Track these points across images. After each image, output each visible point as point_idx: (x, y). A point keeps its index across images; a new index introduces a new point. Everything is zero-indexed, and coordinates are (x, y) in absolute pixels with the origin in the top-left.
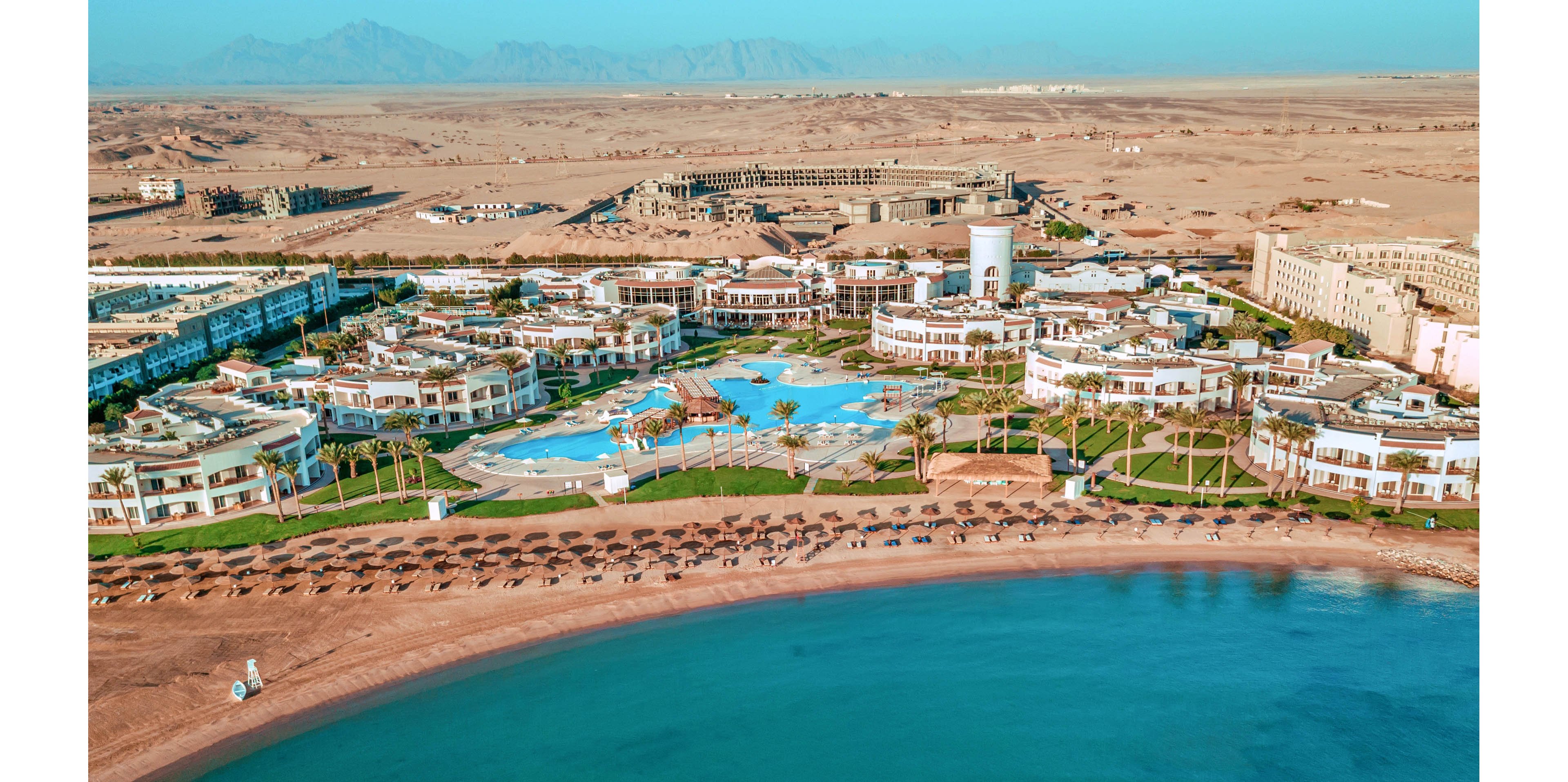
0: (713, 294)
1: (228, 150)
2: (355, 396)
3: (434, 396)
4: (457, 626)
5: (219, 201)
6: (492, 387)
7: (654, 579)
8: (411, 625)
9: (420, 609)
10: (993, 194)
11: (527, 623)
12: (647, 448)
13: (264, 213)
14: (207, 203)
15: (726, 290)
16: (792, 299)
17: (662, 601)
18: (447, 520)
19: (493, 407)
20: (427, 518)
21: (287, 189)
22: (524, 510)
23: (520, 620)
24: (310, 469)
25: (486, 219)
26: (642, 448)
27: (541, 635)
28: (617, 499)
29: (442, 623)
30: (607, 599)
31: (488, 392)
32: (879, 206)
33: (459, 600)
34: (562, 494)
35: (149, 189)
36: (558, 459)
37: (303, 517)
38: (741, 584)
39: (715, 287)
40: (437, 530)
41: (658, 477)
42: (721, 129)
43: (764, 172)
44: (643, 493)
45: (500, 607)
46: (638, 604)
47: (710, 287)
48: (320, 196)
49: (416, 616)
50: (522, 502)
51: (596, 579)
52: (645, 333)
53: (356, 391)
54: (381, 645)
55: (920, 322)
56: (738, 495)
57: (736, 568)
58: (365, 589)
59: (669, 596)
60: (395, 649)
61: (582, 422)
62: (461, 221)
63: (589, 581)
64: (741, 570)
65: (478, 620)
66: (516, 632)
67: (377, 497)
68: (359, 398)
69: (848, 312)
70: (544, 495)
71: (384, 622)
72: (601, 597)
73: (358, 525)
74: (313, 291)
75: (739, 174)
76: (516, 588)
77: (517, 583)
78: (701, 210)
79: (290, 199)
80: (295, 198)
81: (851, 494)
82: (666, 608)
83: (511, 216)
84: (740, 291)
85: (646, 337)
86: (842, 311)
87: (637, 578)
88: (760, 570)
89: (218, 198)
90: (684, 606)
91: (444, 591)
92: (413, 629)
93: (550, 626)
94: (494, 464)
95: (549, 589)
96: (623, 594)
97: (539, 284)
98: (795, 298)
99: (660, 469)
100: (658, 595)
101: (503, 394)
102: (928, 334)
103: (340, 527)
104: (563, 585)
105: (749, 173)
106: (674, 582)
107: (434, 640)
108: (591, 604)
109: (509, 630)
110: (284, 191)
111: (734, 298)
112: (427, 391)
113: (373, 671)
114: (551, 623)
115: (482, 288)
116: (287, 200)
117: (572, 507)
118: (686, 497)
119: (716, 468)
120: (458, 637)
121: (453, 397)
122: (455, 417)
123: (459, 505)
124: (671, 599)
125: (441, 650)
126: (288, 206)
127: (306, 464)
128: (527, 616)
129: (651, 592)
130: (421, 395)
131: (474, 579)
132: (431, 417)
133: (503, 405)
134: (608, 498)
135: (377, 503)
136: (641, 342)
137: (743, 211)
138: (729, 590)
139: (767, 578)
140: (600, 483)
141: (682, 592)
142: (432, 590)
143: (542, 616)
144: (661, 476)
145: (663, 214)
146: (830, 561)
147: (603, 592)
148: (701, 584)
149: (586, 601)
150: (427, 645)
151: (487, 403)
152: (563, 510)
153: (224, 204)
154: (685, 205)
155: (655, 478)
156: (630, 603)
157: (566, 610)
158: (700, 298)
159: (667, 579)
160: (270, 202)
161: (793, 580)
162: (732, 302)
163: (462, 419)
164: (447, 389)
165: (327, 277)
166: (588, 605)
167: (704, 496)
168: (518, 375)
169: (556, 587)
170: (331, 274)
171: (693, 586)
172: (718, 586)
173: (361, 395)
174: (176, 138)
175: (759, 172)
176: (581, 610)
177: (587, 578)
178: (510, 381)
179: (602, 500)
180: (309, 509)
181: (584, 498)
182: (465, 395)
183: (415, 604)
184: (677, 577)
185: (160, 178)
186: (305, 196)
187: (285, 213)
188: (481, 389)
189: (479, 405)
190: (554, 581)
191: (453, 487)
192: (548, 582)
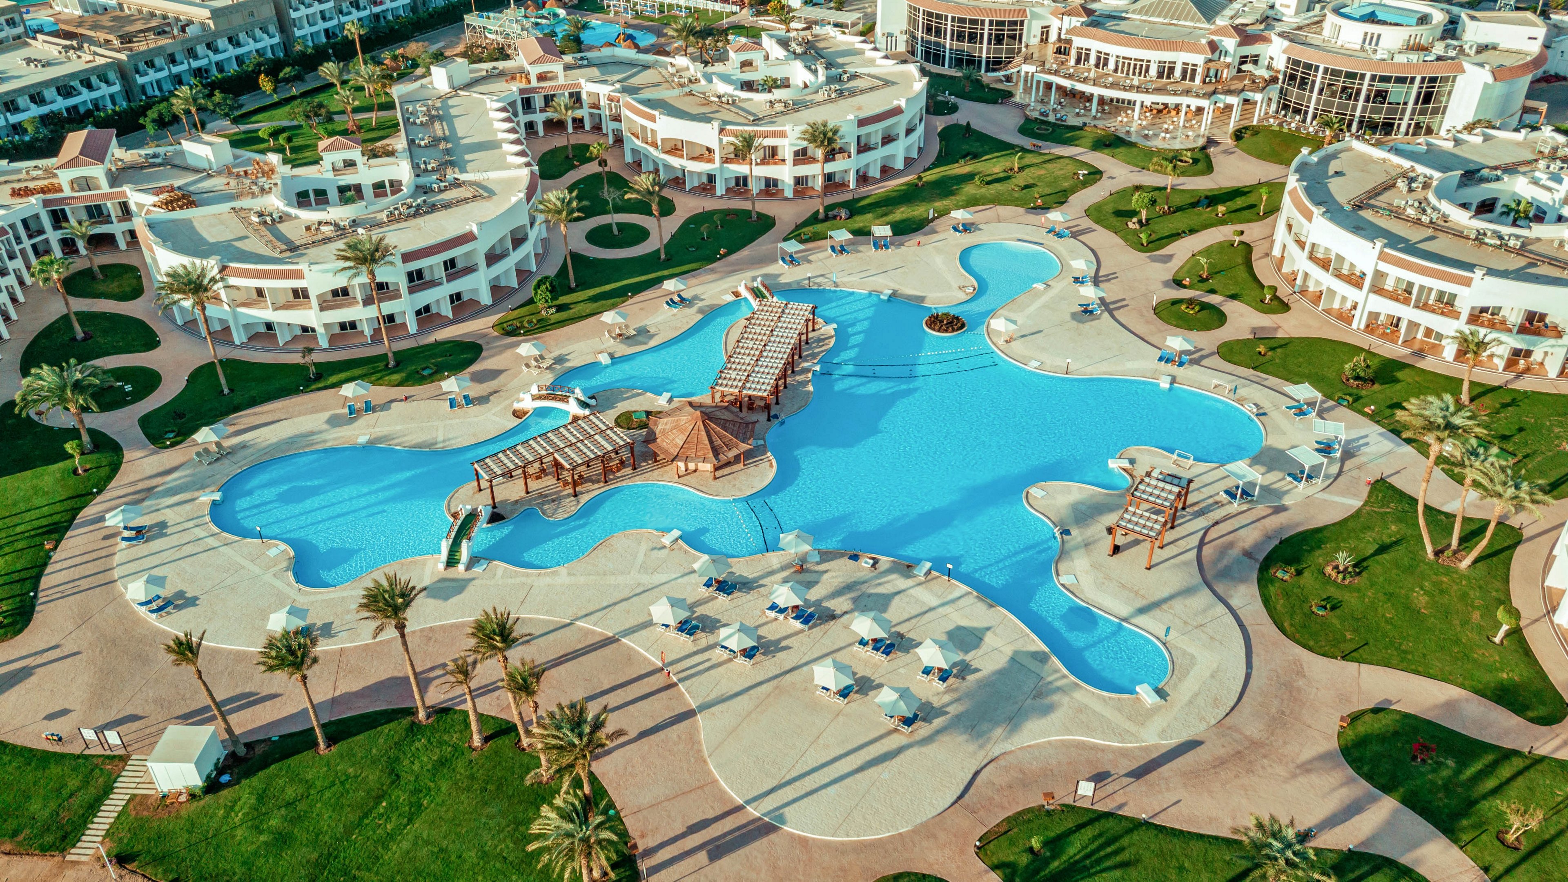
16: (1189, 73)
55: (1366, 244)
69: (1297, 111)
84: (1098, 45)
102: (1379, 275)
111: (1083, 55)
162: (1076, 65)
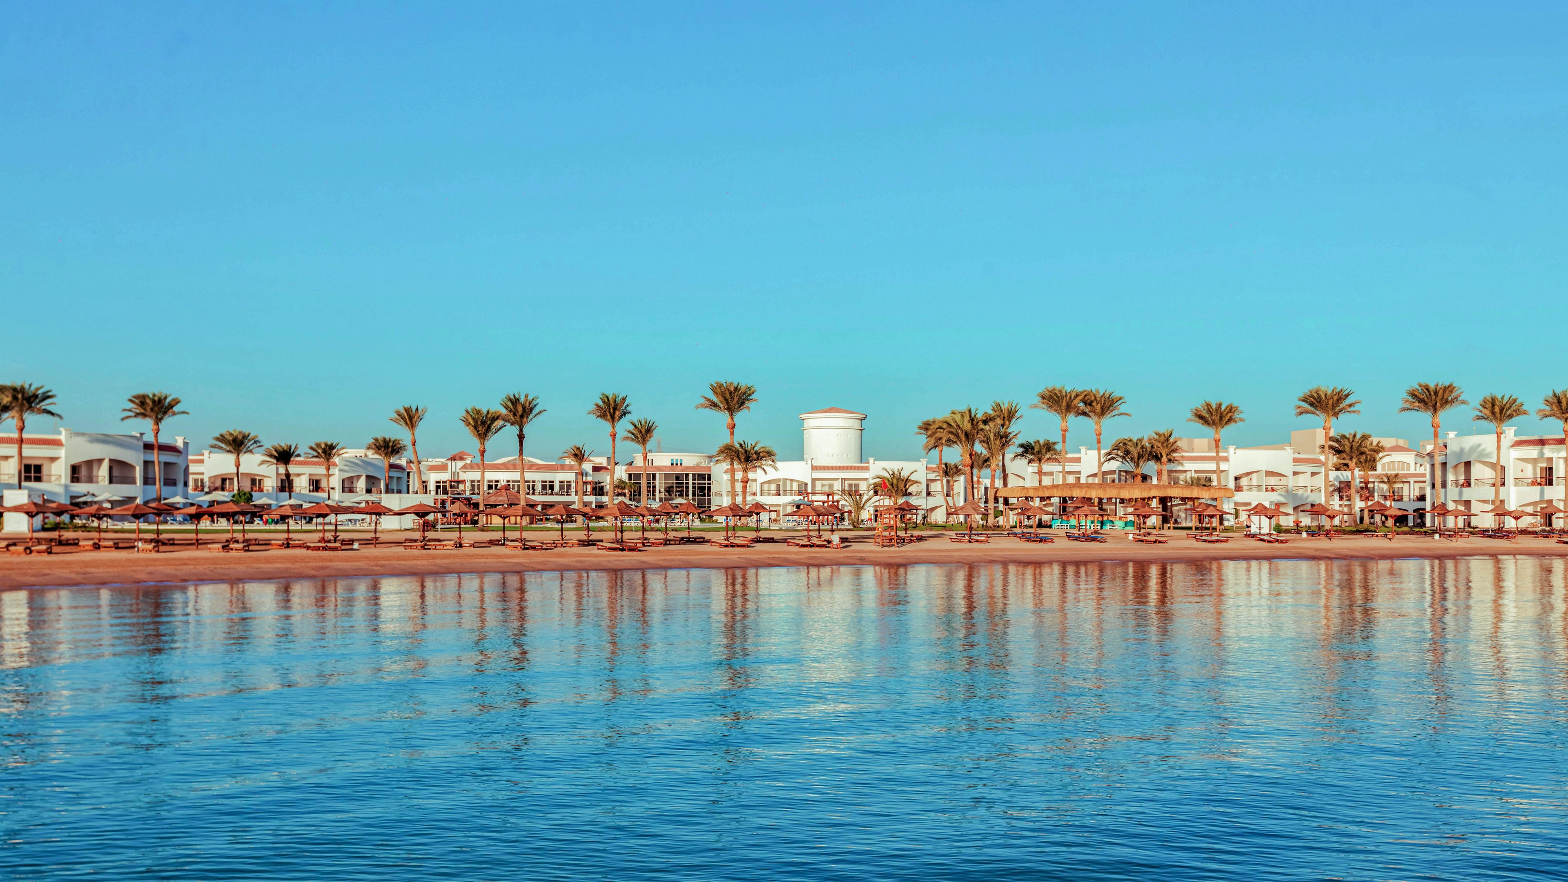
0: (438, 487)
15: (462, 476)
16: (565, 488)
39: (445, 476)
52: (359, 477)
85: (361, 484)
98: (569, 487)
101: (134, 483)
136: (351, 490)
151: (101, 489)
178: (146, 463)
189: (84, 489)
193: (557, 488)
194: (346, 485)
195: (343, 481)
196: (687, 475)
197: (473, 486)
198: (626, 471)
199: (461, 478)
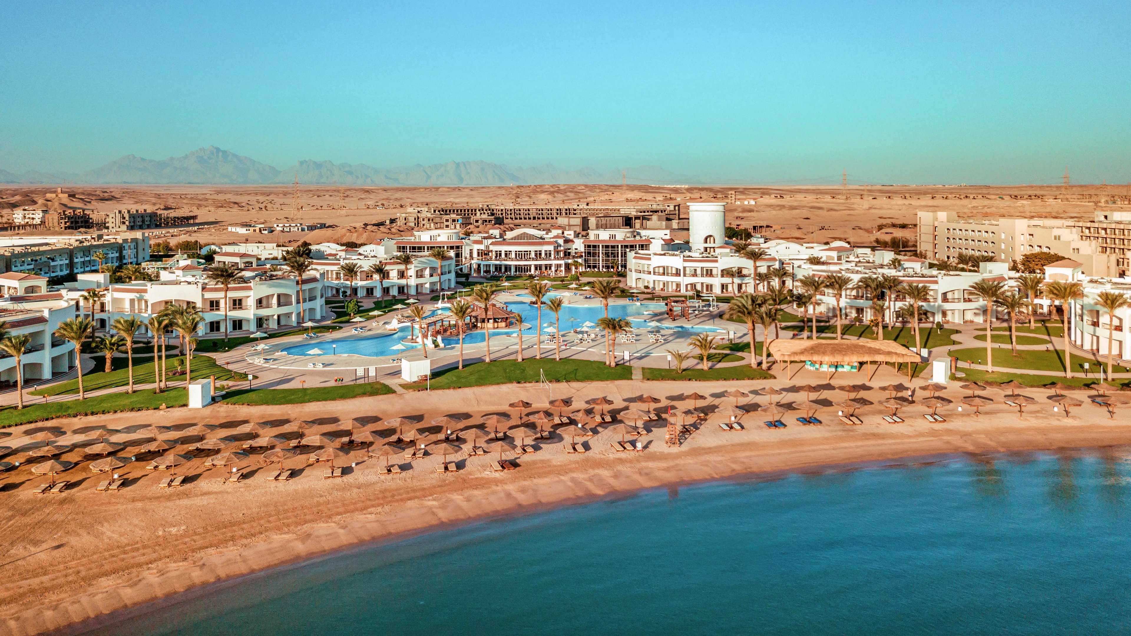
0: (478, 253)
1: (96, 204)
2: (132, 301)
3: (218, 303)
4: (195, 534)
5: (73, 220)
6: (279, 296)
7: (484, 467)
8: (122, 535)
9: (145, 511)
10: (668, 216)
11: (306, 527)
12: (442, 345)
13: (108, 228)
14: (63, 221)
15: (492, 248)
16: (548, 254)
17: (502, 495)
18: (210, 408)
19: (279, 316)
20: (185, 405)
21: (129, 212)
22: (307, 397)
23: (297, 524)
24: (54, 360)
25: (283, 231)
26: (437, 346)
27: (327, 545)
28: (419, 386)
29: (174, 530)
30: (424, 492)
31: (275, 301)
32: (588, 220)
33: (206, 497)
34: (352, 383)
35: (20, 216)
36: (346, 355)
37: (24, 407)
38: (605, 473)
39: (482, 247)
40: (195, 418)
41: (460, 367)
42: (455, 198)
43: (493, 210)
44: (446, 381)
45: (267, 505)
46: (468, 500)
47: (476, 247)
48: (155, 218)
49: (136, 521)
50: (304, 390)
51: (405, 467)
52: (426, 268)
53: (133, 295)
54: (61, 567)
56: (558, 381)
57: (589, 453)
58: (69, 486)
59: (511, 488)
60: (83, 574)
61: (370, 330)
62: (263, 232)
63: (395, 470)
64: (598, 456)
65: (232, 524)
66: (288, 541)
67: (129, 388)
68: (136, 303)
69: (594, 267)
70: (332, 384)
71: (81, 531)
72: (414, 491)
73: (93, 414)
74: (124, 252)
75: (475, 210)
76: (292, 481)
77: (294, 474)
78: (454, 221)
79: (130, 217)
80: (134, 217)
81: (690, 380)
82: (509, 504)
83: (303, 230)
84: (503, 248)
85: (427, 272)
86: (589, 267)
87: (460, 465)
88: (623, 455)
89: (72, 218)
90: (533, 501)
91: (188, 486)
92: (124, 540)
93: (341, 531)
94: (275, 360)
95: (339, 480)
96: (443, 487)
97: (325, 253)
98: (550, 254)
99: (463, 360)
100: (494, 488)
101: (291, 304)
102: (685, 269)
103: (69, 416)
104: (358, 476)
105: (483, 210)
106: (513, 471)
107: (154, 556)
108: (402, 500)
109: (278, 538)
110: (126, 211)
111: (498, 254)
112: (209, 295)
113: (29, 614)
114: (344, 527)
115: (276, 255)
116: (127, 218)
117: (364, 394)
118: (498, 384)
119: (523, 360)
120: (193, 551)
121: (237, 304)
122: (238, 324)
123: (227, 393)
124: (514, 493)
125: (162, 573)
126: (127, 223)
127: (50, 354)
128: (308, 517)
129: (483, 484)
130: (204, 300)
131: (234, 470)
132: (212, 324)
133: (288, 315)
134: (407, 386)
135: (127, 393)
136: (422, 276)
137: (486, 221)
138: (590, 480)
139: (638, 466)
140: (397, 373)
141: (527, 483)
142: (169, 485)
143: (330, 517)
144: (464, 367)
145: (423, 225)
146: (708, 445)
147: (416, 484)
148: (550, 473)
149: (393, 496)
150: (139, 565)
151: (273, 311)
152: (355, 397)
153: (77, 222)
154: (441, 218)
155: (457, 368)
156: (457, 498)
157: (365, 508)
158: (468, 256)
159: (502, 467)
160: (114, 220)
161: (673, 467)
162: (496, 257)
163: (245, 327)
164: (231, 294)
165: (140, 243)
166: (397, 501)
167: (519, 383)
168: (306, 287)
169: (349, 478)
170: (143, 240)
171: (540, 476)
172: (575, 475)
173: (140, 300)
174: (57, 196)
175: (490, 210)
176: (387, 508)
177: (393, 466)
178: (298, 292)
179: (400, 388)
180: (39, 399)
181: (378, 386)
182: (251, 302)
183: (139, 505)
184: (514, 464)
185: (31, 209)
186: (142, 217)
187: (124, 228)
188: (268, 297)
189: (264, 312)
190: (346, 471)
191: (225, 378)
192: (338, 472)
193: (543, 255)
194: (419, 274)
195: (417, 271)
196: (618, 246)
197: (497, 254)
198: (583, 243)
199: (490, 249)
